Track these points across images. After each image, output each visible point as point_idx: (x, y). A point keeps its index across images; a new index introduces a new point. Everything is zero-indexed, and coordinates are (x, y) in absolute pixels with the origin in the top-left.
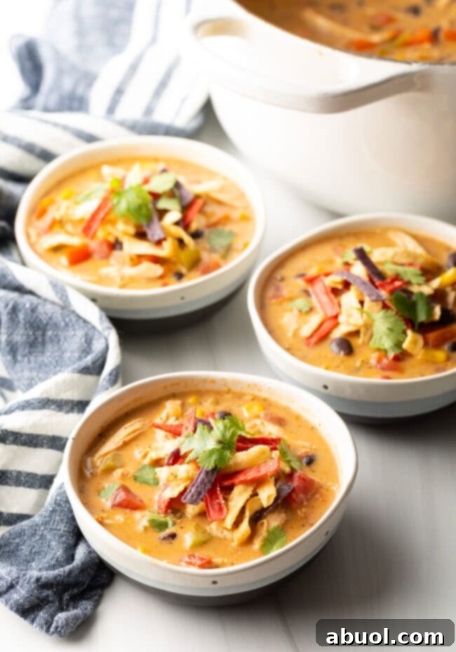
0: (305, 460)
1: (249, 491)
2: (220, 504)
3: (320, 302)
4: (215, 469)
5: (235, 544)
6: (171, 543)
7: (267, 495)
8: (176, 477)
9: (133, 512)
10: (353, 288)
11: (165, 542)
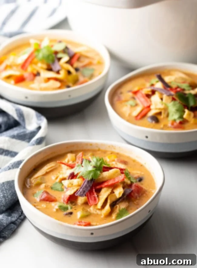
0: (138, 180)
1: (110, 191)
2: (95, 197)
3: (141, 101)
4: (92, 180)
5: (103, 216)
6: (70, 216)
7: (119, 192)
8: (72, 184)
9: (51, 203)
10: (157, 93)
11: (67, 216)
